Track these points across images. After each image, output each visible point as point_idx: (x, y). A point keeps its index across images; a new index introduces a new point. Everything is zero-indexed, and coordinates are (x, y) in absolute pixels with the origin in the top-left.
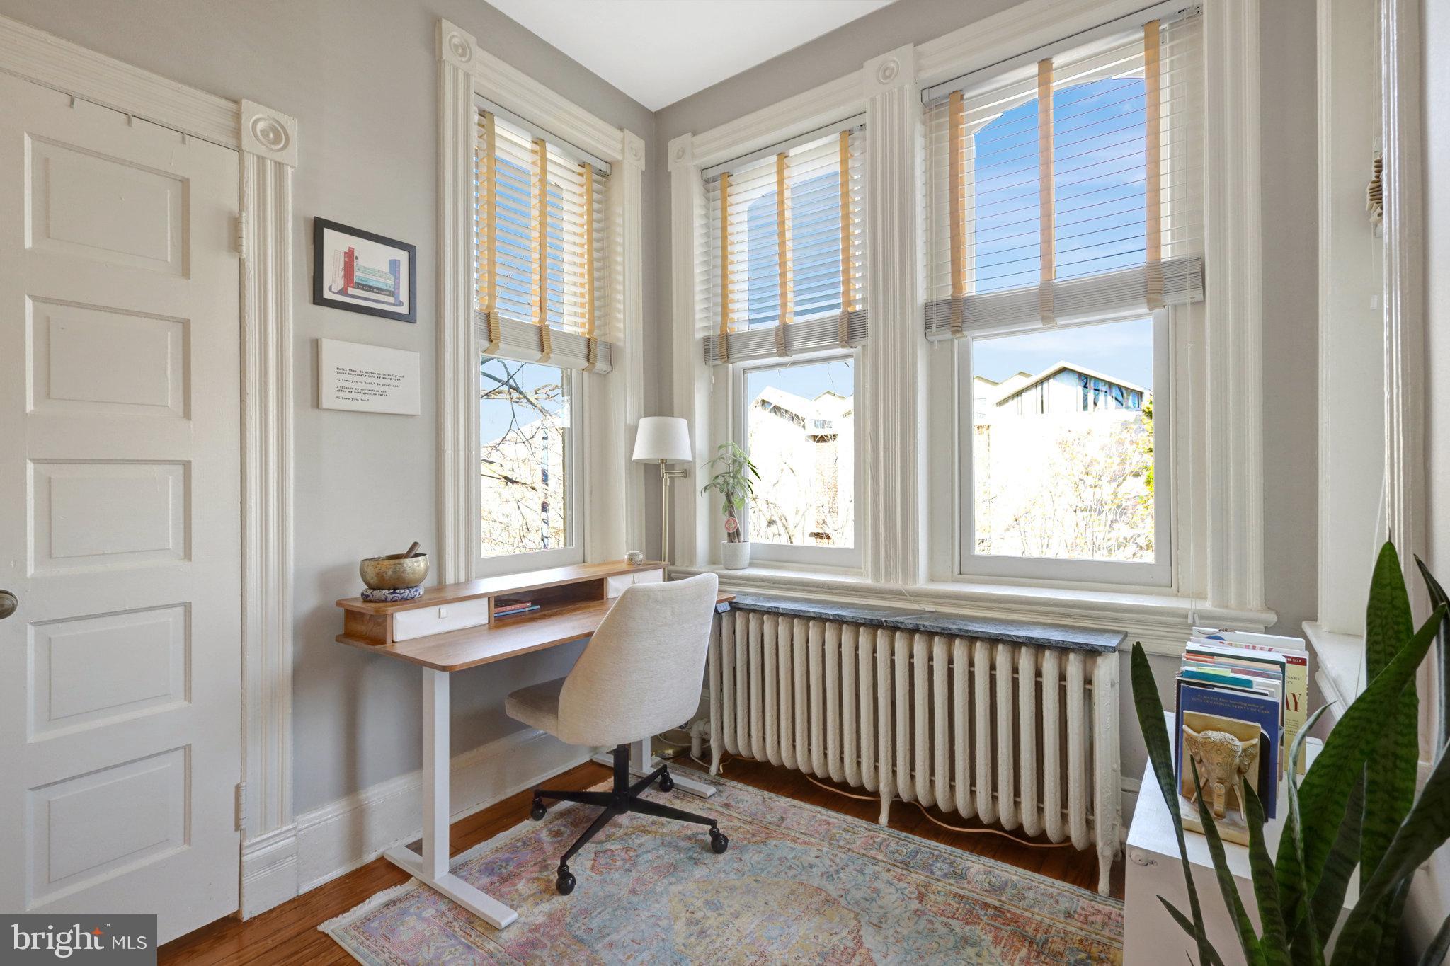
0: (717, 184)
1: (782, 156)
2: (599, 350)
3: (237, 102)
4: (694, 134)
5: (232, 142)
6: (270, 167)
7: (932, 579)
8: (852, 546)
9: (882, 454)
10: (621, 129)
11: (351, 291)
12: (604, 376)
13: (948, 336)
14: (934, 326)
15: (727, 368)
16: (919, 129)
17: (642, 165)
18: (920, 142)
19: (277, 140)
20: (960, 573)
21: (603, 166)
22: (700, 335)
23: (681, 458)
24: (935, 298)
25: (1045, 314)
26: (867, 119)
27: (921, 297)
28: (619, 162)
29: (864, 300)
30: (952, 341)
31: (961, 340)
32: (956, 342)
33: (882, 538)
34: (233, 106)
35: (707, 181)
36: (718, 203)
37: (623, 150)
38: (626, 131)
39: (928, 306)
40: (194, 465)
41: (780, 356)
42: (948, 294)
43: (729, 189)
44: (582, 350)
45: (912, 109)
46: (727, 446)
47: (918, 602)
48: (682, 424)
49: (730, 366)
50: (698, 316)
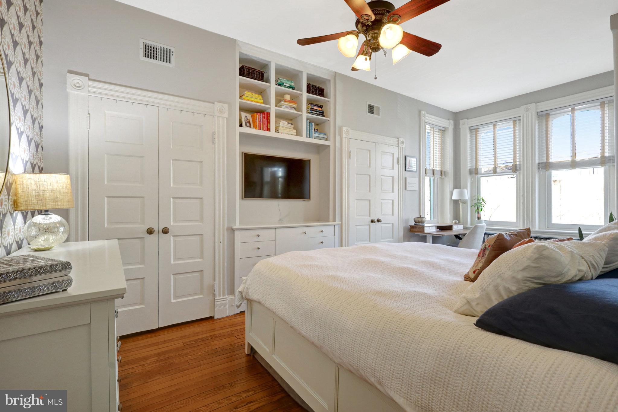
0: (474, 131)
1: (495, 126)
2: (443, 173)
3: (398, 138)
4: (468, 119)
5: (397, 145)
6: (401, 148)
7: (539, 229)
8: (515, 221)
9: (525, 199)
10: (449, 120)
11: (410, 168)
12: (443, 179)
13: (545, 171)
14: (541, 169)
15: (476, 177)
16: (537, 122)
17: (453, 127)
18: (537, 125)
19: (402, 144)
20: (548, 228)
21: (443, 129)
22: (469, 168)
23: (466, 199)
24: (541, 162)
25: (573, 167)
26: (521, 118)
27: (537, 161)
28: (448, 128)
29: (519, 161)
30: (546, 172)
31: (549, 172)
32: (547, 172)
33: (525, 218)
34: (397, 139)
35: (471, 130)
36: (475, 135)
37: (449, 125)
38: (450, 120)
39: (539, 164)
40: (394, 200)
41: (494, 174)
42: (545, 161)
43: (478, 132)
44: (440, 173)
45: (534, 116)
46: (476, 196)
47: (536, 234)
48: (466, 190)
49: (477, 176)
50: (468, 163)
